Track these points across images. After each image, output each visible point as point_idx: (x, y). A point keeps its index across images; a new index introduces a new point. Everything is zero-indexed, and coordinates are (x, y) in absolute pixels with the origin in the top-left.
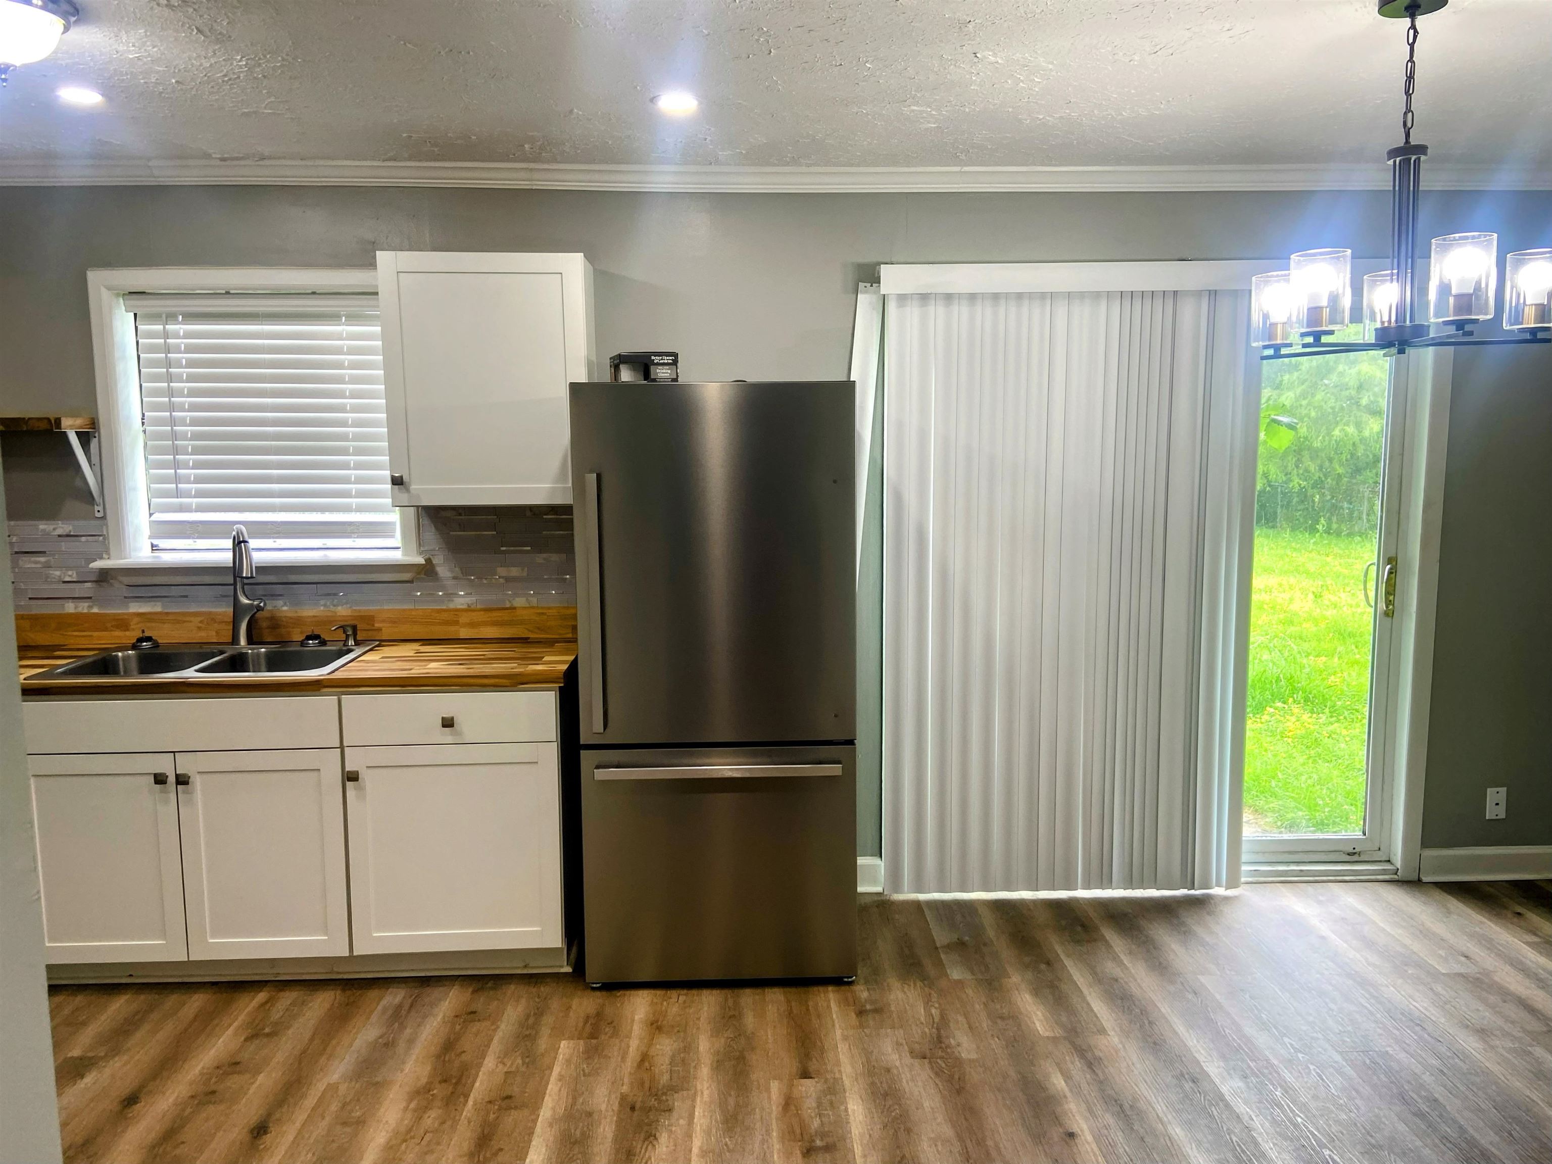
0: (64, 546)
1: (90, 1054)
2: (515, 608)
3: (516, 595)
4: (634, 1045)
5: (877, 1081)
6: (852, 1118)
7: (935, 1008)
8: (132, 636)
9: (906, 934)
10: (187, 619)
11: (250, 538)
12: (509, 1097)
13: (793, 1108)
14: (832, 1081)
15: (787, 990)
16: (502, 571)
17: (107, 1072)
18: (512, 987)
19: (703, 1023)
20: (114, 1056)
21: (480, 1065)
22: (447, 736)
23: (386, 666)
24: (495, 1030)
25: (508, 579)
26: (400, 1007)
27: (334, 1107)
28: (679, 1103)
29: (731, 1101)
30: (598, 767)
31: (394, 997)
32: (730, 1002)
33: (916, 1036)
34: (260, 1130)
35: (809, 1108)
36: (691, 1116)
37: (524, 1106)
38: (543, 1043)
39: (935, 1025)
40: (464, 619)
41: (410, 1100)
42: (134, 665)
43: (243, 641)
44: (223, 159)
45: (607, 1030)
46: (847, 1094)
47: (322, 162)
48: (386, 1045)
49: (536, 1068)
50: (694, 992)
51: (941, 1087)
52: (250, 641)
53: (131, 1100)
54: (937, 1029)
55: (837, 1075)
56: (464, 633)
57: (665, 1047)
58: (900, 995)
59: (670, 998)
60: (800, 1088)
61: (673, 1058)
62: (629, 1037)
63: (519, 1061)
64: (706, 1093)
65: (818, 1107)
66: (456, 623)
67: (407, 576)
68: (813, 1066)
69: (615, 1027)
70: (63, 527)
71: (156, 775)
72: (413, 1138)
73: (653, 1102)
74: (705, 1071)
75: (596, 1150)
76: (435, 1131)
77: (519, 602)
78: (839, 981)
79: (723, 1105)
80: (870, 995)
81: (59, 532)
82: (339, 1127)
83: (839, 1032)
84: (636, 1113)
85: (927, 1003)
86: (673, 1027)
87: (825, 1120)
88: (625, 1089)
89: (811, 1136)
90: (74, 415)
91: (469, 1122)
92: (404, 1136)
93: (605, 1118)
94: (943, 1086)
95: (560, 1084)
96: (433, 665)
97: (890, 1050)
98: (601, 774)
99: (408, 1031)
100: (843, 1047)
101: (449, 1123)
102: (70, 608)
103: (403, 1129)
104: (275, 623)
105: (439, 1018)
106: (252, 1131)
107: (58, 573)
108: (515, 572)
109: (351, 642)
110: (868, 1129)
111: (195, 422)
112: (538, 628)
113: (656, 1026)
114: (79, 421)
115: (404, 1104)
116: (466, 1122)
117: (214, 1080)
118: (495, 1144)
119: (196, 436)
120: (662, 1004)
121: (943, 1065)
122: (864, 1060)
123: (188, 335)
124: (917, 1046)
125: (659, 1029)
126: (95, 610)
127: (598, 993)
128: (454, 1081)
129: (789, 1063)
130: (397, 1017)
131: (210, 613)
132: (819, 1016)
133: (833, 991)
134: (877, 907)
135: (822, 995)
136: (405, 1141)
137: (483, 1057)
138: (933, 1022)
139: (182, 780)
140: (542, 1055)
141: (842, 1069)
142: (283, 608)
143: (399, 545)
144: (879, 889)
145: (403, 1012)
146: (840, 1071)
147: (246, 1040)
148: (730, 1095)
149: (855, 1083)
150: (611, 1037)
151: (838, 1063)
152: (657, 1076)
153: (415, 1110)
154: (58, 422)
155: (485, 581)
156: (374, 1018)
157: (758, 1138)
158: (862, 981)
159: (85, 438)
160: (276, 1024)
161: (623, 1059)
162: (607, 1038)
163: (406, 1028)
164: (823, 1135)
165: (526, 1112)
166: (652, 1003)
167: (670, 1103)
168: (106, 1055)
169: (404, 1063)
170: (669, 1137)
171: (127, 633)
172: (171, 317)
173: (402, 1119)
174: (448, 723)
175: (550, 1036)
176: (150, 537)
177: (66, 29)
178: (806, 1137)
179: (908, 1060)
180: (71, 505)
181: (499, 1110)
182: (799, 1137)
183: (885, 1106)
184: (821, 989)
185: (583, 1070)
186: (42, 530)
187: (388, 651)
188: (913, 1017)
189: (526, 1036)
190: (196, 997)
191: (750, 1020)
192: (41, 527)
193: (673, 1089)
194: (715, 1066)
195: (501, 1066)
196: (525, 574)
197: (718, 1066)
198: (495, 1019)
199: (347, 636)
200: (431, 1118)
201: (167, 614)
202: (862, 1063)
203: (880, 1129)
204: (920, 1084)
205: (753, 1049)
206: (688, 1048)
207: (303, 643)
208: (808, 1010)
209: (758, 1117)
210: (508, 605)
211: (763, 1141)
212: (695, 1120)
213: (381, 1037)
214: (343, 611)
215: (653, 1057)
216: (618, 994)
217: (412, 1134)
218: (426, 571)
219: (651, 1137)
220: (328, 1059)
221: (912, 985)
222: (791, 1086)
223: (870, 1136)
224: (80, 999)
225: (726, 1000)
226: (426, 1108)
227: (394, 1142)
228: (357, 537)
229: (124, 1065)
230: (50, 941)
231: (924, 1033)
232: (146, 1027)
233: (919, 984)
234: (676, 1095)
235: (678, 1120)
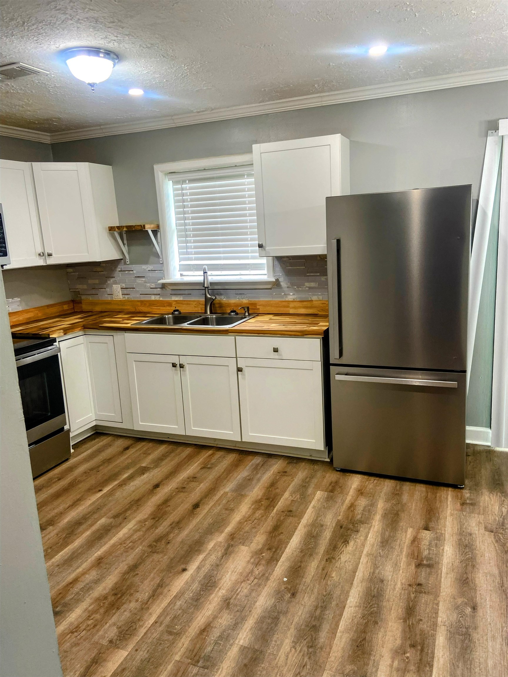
0: (150, 274)
1: (148, 466)
2: (312, 301)
3: (313, 295)
4: (349, 499)
5: (463, 539)
6: (445, 554)
7: (505, 508)
8: (172, 309)
9: (499, 468)
10: (191, 303)
11: (208, 271)
12: (291, 511)
13: (416, 543)
14: (439, 534)
15: (427, 486)
16: (307, 284)
17: (152, 473)
18: (304, 463)
19: (382, 495)
20: (156, 468)
21: (283, 495)
22: (275, 355)
23: (257, 325)
24: (292, 481)
25: (310, 288)
26: (258, 464)
27: (224, 502)
28: (363, 529)
29: (387, 533)
30: (337, 374)
31: (257, 460)
32: (398, 488)
33: (490, 520)
34: (196, 506)
35: (425, 545)
36: (366, 537)
37: (295, 516)
38: (310, 490)
39: (502, 517)
40: (292, 305)
41: (252, 505)
42: (171, 321)
43: (209, 313)
44: (198, 112)
45: (338, 490)
46: (446, 542)
47: (234, 108)
48: (249, 480)
49: (304, 501)
50: (382, 479)
51: (497, 548)
52: (211, 313)
53: (157, 486)
54: (503, 519)
55: (443, 532)
56: (292, 311)
57: (362, 502)
58: (487, 498)
59: (370, 480)
60: (422, 534)
61: (365, 507)
62: (347, 495)
63: (299, 496)
64: (376, 527)
65: (429, 545)
66: (288, 307)
67: (269, 286)
68: (431, 525)
69: (342, 489)
70: (150, 267)
71: (173, 363)
72: (250, 520)
73: (351, 526)
74: (378, 517)
75: (321, 542)
76: (259, 519)
77: (314, 298)
78: (455, 487)
79: (383, 534)
80: (471, 496)
81: (149, 269)
82: (224, 510)
83: (449, 512)
84: (342, 529)
85: (502, 504)
86: (368, 494)
87: (431, 552)
88: (340, 518)
89: (422, 558)
90: (150, 224)
91: (273, 518)
92: (247, 519)
93: (328, 529)
94: (499, 548)
95: (313, 509)
96: (273, 325)
97: (474, 524)
98: (338, 377)
99: (259, 475)
100: (449, 519)
101: (265, 517)
102: (153, 298)
103: (247, 516)
104: (221, 305)
105: (272, 472)
106: (193, 506)
107: (149, 285)
108: (313, 284)
109: (247, 314)
110: (452, 561)
111: (193, 224)
112: (322, 310)
113: (360, 492)
114: (152, 226)
115: (250, 506)
116: (271, 518)
117: (186, 483)
118: (280, 530)
119: (194, 230)
120: (366, 483)
121: (502, 538)
122: (459, 527)
123: (191, 188)
124: (490, 526)
125: (362, 494)
126: (161, 299)
127: (339, 473)
128: (271, 500)
129: (420, 522)
130: (256, 469)
131: (198, 301)
132: (441, 501)
133: (451, 491)
134: (486, 452)
135: (445, 492)
136: (246, 521)
137: (285, 492)
138: (502, 515)
139: (182, 366)
140: (309, 495)
141: (446, 529)
142: (223, 299)
143: (266, 273)
144: (489, 444)
145: (259, 467)
146: (445, 530)
147: (201, 468)
148: (387, 531)
149: (451, 537)
150: (339, 493)
151: (445, 526)
152: (355, 516)
153: (253, 509)
154: (144, 226)
155: (300, 289)
156: (248, 468)
157: (396, 553)
158: (468, 488)
159: (155, 232)
160: (212, 464)
161: (342, 504)
162: (337, 493)
163: (258, 474)
164: (428, 559)
165: (296, 519)
166: (361, 481)
167: (359, 528)
168: (153, 468)
169: (254, 488)
170: (354, 543)
171: (171, 308)
172: (184, 182)
173: (248, 512)
174: (276, 350)
175: (314, 488)
176: (179, 271)
177: (114, 65)
178: (419, 558)
179: (482, 531)
180: (152, 259)
181: (286, 516)
182: (416, 557)
183: (464, 551)
184: (445, 488)
185: (324, 506)
186: (144, 268)
187: (259, 318)
188: (491, 510)
189: (304, 486)
190: (188, 449)
191: (405, 498)
192: (143, 267)
193: (362, 522)
194: (383, 515)
195: (291, 497)
196: (317, 286)
197: (385, 516)
198: (293, 476)
199: (245, 311)
200: (258, 514)
201: (184, 301)
202: (458, 529)
203: (459, 562)
204: (486, 544)
205: (403, 511)
206: (373, 505)
207: (229, 314)
208: (436, 497)
209: (398, 543)
210: (310, 299)
211: (398, 556)
212: (368, 538)
213: (248, 476)
214: (245, 301)
215: (356, 505)
216: (347, 475)
217: (250, 519)
218: (277, 284)
219: (346, 542)
220: (227, 482)
221: (495, 494)
222: (418, 533)
223: (452, 564)
224: (151, 444)
225: (396, 486)
226: (258, 509)
227: (242, 521)
228: (251, 270)
229: (158, 472)
230: (141, 422)
231: (495, 519)
232: (169, 459)
233: (499, 494)
234: (362, 525)
235: (360, 536)
